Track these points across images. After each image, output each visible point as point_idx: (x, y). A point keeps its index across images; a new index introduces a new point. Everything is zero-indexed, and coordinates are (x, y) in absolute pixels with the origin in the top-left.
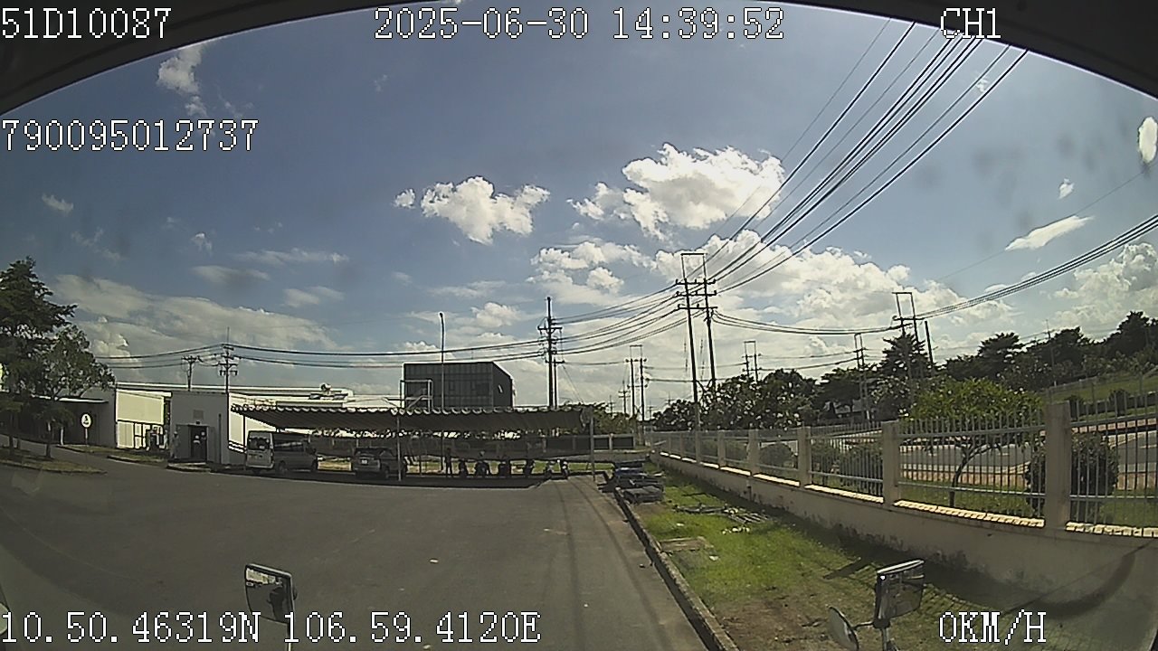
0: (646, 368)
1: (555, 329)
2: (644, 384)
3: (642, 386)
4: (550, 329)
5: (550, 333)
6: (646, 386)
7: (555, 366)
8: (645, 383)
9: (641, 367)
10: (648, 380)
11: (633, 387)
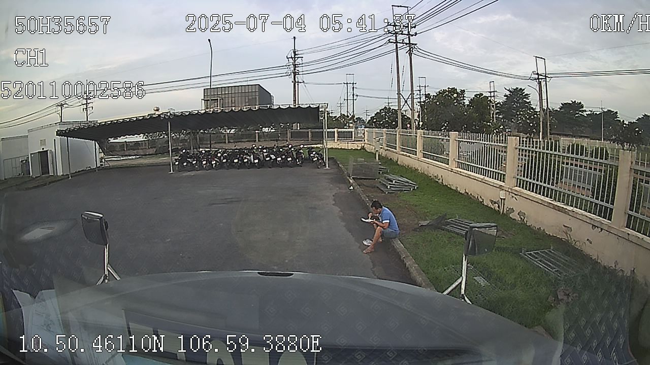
0: (356, 88)
1: (298, 58)
2: (354, 99)
3: (353, 100)
4: (295, 58)
5: (295, 61)
6: (356, 100)
7: (298, 84)
8: (355, 97)
9: (353, 88)
10: (357, 96)
11: (347, 100)
